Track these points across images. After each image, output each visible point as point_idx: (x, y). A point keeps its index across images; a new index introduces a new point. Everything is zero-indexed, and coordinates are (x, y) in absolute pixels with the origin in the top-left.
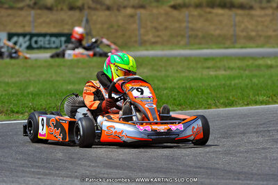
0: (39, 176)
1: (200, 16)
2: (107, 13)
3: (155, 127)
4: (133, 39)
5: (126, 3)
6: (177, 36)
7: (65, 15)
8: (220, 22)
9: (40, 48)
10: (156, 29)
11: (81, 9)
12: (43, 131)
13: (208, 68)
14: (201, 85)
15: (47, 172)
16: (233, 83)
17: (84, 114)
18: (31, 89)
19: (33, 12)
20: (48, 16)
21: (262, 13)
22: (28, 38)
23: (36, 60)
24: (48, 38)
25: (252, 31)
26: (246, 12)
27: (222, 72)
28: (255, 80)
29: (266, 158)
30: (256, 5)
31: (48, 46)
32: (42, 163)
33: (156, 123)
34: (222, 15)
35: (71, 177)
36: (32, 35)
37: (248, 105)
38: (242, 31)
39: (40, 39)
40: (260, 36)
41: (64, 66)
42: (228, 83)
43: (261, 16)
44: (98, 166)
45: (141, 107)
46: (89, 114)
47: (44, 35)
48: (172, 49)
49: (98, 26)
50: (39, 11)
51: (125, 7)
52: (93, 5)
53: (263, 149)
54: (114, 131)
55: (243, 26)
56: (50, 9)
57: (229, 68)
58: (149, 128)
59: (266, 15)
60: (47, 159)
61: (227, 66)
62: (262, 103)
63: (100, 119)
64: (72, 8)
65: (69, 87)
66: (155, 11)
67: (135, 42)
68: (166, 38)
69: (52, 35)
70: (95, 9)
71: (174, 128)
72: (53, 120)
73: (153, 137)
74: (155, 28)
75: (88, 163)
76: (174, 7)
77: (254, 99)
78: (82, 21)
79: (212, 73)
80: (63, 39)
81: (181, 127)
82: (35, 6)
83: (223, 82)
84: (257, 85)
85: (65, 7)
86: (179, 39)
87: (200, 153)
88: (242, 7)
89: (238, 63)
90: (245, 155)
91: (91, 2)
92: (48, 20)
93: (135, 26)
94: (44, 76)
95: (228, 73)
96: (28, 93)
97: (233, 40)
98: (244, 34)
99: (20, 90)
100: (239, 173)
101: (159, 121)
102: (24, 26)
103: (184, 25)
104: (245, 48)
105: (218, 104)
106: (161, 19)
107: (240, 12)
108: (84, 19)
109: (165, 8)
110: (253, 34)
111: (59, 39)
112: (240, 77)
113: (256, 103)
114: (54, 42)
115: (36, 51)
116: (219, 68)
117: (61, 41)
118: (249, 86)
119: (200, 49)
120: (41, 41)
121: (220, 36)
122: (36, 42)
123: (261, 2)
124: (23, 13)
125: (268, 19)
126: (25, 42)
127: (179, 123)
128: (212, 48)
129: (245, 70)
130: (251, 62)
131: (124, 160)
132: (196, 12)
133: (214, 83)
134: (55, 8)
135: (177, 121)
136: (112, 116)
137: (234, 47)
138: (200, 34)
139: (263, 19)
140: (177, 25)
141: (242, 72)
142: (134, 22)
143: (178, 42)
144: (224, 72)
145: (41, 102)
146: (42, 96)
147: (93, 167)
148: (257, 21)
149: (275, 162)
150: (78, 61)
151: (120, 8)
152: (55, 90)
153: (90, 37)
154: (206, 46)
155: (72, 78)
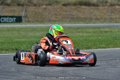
1: (75, 9)
2: (34, 7)
3: (73, 57)
5: (43, 3)
7: (16, 8)
8: (84, 12)
9: (4, 22)
10: (56, 15)
11: (23, 5)
12: (23, 59)
13: (79, 32)
14: (76, 39)
15: (8, 77)
16: (90, 39)
17: (41, 52)
18: (1, 41)
19: (1, 6)
20: (8, 8)
21: (103, 8)
23: (3, 28)
24: (8, 18)
26: (96, 7)
27: (85, 34)
28: (100, 38)
30: (100, 4)
31: (8, 21)
32: (6, 73)
33: (74, 56)
34: (85, 9)
36: (1, 17)
37: (96, 48)
38: (94, 16)
39: (5, 18)
40: (102, 18)
41: (15, 31)
42: (88, 39)
44: (31, 75)
45: (67, 49)
46: (43, 52)
47: (6, 17)
50: (4, 6)
51: (42, 5)
52: (28, 4)
54: (55, 59)
55: (94, 14)
56: (9, 5)
57: (88, 32)
58: (71, 58)
60: (8, 72)
62: (103, 48)
63: (48, 54)
64: (19, 5)
66: (55, 7)
67: (47, 20)
68: (60, 19)
69: (10, 17)
70: (29, 6)
71: (81, 58)
72: (27, 54)
73: (72, 62)
75: (26, 74)
76: (64, 5)
77: (99, 46)
78: (23, 11)
79: (81, 34)
80: (15, 19)
81: (84, 57)
82: (2, 3)
83: (86, 38)
84: (101, 40)
85: (16, 4)
86: (66, 19)
88: (94, 5)
89: (92, 30)
92: (8, 10)
94: (6, 35)
95: (88, 34)
97: (90, 20)
98: (95, 17)
101: (75, 55)
103: (68, 13)
104: (95, 23)
105: (83, 48)
106: (58, 10)
107: (93, 7)
108: (24, 10)
109: (60, 5)
110: (99, 17)
111: (13, 18)
112: (93, 36)
113: (100, 48)
114: (11, 20)
115: (2, 24)
116: (84, 32)
118: (97, 40)
120: (5, 19)
121: (84, 18)
122: (3, 20)
125: (106, 10)
127: (84, 56)
128: (80, 23)
129: (95, 33)
130: (98, 30)
132: (73, 7)
133: (82, 39)
134: (11, 5)
135: (83, 55)
136: (54, 52)
137: (90, 23)
138: (75, 17)
139: (103, 11)
140: (65, 13)
141: (94, 34)
142: (46, 12)
143: (66, 21)
144: (86, 34)
145: (5, 46)
146: (6, 44)
147: (28, 75)
148: (101, 12)
149: (109, 74)
150: (22, 28)
151: (40, 5)
152: (11, 41)
153: (27, 18)
154: (78, 22)
155: (19, 36)
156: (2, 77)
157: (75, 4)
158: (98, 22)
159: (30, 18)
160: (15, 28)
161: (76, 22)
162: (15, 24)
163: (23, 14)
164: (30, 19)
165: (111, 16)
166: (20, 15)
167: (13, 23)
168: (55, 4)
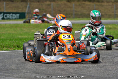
0: (4, 77)
1: (80, 5)
2: (38, 3)
7: (19, 4)
8: (89, 8)
9: (8, 19)
11: (26, 1)
15: (7, 75)
18: (3, 37)
19: (5, 3)
21: (108, 4)
22: (2, 14)
23: (6, 24)
24: (11, 14)
26: (100, 4)
31: (11, 18)
32: (5, 71)
34: (89, 5)
35: (18, 77)
36: (4, 13)
39: (8, 15)
40: (106, 15)
43: (107, 6)
44: (30, 73)
51: (46, 1)
53: (105, 65)
56: (12, 1)
59: (109, 5)
60: (8, 69)
64: (22, 1)
65: (20, 37)
66: (60, 3)
69: (13, 13)
70: (33, 2)
74: (59, 10)
76: (68, 1)
78: (27, 7)
80: (18, 15)
86: (70, 15)
87: (76, 67)
88: (98, 1)
90: (97, 68)
92: (12, 6)
94: (9, 32)
100: (93, 76)
102: (1, 9)
106: (62, 7)
107: (98, 3)
109: (64, 2)
110: (103, 14)
111: (16, 15)
114: (14, 16)
115: (6, 20)
117: (17, 16)
121: (88, 14)
122: (6, 16)
128: (84, 20)
132: (78, 4)
134: (15, 1)
138: (79, 13)
140: (69, 9)
142: (50, 8)
143: (70, 17)
145: (7, 43)
146: (7, 41)
148: (105, 8)
149: (110, 71)
151: (43, 1)
152: (13, 38)
153: (30, 15)
154: (82, 19)
155: (21, 33)
160: (18, 25)
161: (80, 19)
165: (116, 12)
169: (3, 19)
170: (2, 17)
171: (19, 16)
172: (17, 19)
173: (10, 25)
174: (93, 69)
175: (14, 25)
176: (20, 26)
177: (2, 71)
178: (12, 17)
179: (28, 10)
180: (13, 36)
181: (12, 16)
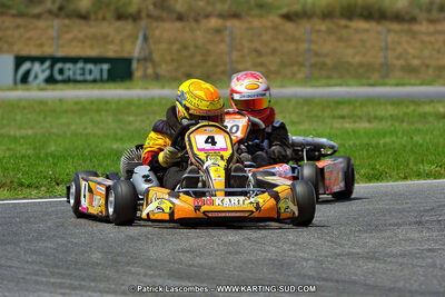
0: (63, 291)
1: (330, 32)
2: (179, 25)
4: (221, 69)
5: (209, 9)
6: (292, 65)
7: (109, 28)
8: (363, 42)
9: (67, 81)
10: (259, 53)
11: (135, 18)
13: (342, 117)
15: (76, 283)
16: (381, 142)
18: (52, 148)
19: (57, 23)
20: (81, 30)
21: (431, 28)
22: (47, 64)
23: (61, 100)
24: (80, 65)
25: (414, 57)
26: (406, 26)
27: (364, 125)
28: (418, 139)
29: (434, 265)
30: (422, 16)
31: (79, 78)
32: (68, 268)
34: (367, 31)
35: (115, 292)
36: (55, 60)
37: (405, 178)
38: (398, 58)
39: (68, 65)
40: (428, 66)
41: (107, 111)
42: (374, 142)
43: (428, 34)
44: (160, 276)
47: (74, 60)
48: (282, 86)
49: (164, 46)
50: (67, 22)
51: (207, 16)
52: (155, 12)
53: (429, 250)
55: (399, 50)
56: (84, 17)
57: (376, 117)
59: (438, 32)
60: (76, 263)
61: (372, 114)
62: (428, 176)
64: (120, 17)
65: (115, 146)
66: (256, 23)
67: (224, 73)
68: (273, 68)
69: (87, 60)
70: (159, 19)
74: (256, 51)
75: (142, 271)
76: (288, 17)
77: (415, 168)
78: (137, 38)
79: (348, 126)
80: (106, 67)
82: (61, 12)
83: (366, 141)
84: (421, 146)
85: (109, 15)
86: (295, 68)
87: (326, 257)
88: (398, 18)
89: (392, 110)
90: (400, 260)
91: (151, 7)
92: (81, 36)
93: (223, 47)
94: (73, 127)
95: (375, 126)
96: (47, 154)
97: (384, 72)
98: (401, 62)
99: (34, 149)
102: (42, 45)
103: (304, 46)
104: (403, 85)
106: (266, 37)
107: (395, 26)
108: (141, 35)
109: (274, 19)
110: (416, 62)
111: (99, 67)
112: (394, 132)
113: (419, 175)
114: (91, 72)
115: (60, 86)
116: (360, 118)
117: (101, 71)
118: (408, 148)
119: (329, 86)
120: (69, 69)
121: (361, 65)
122: (61, 72)
123: (429, 10)
124: (41, 23)
125: (441, 38)
126: (43, 71)
128: (348, 85)
129: (402, 121)
130: (412, 108)
131: (201, 266)
132: (323, 26)
133: (351, 143)
134: (93, 17)
137: (384, 85)
138: (329, 61)
139: (432, 39)
140: (292, 47)
141: (397, 124)
142: (223, 41)
143: (294, 74)
144: (367, 125)
145: (68, 169)
146: (70, 160)
147: (151, 276)
148: (423, 42)
150: (130, 103)
151: (199, 17)
152: (91, 150)
153: (149, 65)
154: (339, 81)
155: (119, 131)
156: (53, 284)
157: (327, 15)
158: (413, 81)
159: (164, 66)
160: (107, 102)
161: (332, 82)
162: (107, 85)
163: (136, 51)
164: (163, 70)
166: (125, 55)
167: (99, 85)
168: (256, 12)
169: (50, 80)
170: (47, 73)
171: (109, 71)
172: (102, 80)
173: (76, 103)
174: (385, 262)
175: (92, 102)
176: (114, 106)
177: (56, 270)
178: (83, 74)
179: (142, 48)
180: (89, 145)
181: (83, 69)
